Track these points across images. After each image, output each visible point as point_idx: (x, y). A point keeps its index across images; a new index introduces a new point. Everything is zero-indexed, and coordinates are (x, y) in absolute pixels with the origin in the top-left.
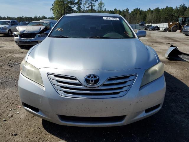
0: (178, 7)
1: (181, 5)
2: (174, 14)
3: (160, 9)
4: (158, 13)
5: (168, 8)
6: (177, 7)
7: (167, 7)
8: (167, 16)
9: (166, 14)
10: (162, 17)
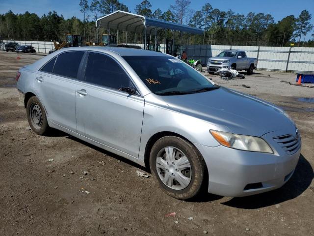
0: (47, 16)
1: (50, 13)
2: (43, 26)
3: (16, 14)
4: (15, 22)
5: (29, 15)
6: (44, 15)
7: (27, 12)
8: (33, 29)
9: (30, 25)
10: (24, 30)
